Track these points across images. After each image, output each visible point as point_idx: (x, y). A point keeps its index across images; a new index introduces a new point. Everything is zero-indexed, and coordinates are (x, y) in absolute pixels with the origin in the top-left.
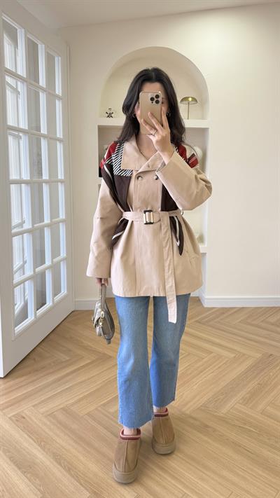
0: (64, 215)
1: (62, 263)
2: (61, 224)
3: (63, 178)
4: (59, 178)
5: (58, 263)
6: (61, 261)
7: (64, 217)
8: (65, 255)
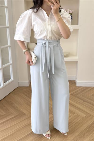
0: (10, 44)
1: (10, 66)
2: (9, 48)
3: (8, 26)
4: (7, 26)
5: (9, 66)
6: (10, 65)
7: (10, 45)
8: (11, 63)
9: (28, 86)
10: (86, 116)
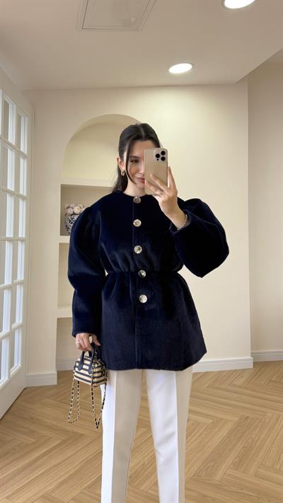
0: (23, 276)
1: (17, 331)
2: (18, 286)
3: (24, 236)
4: (20, 235)
8: (21, 322)
9: (56, 383)
10: (213, 423)
